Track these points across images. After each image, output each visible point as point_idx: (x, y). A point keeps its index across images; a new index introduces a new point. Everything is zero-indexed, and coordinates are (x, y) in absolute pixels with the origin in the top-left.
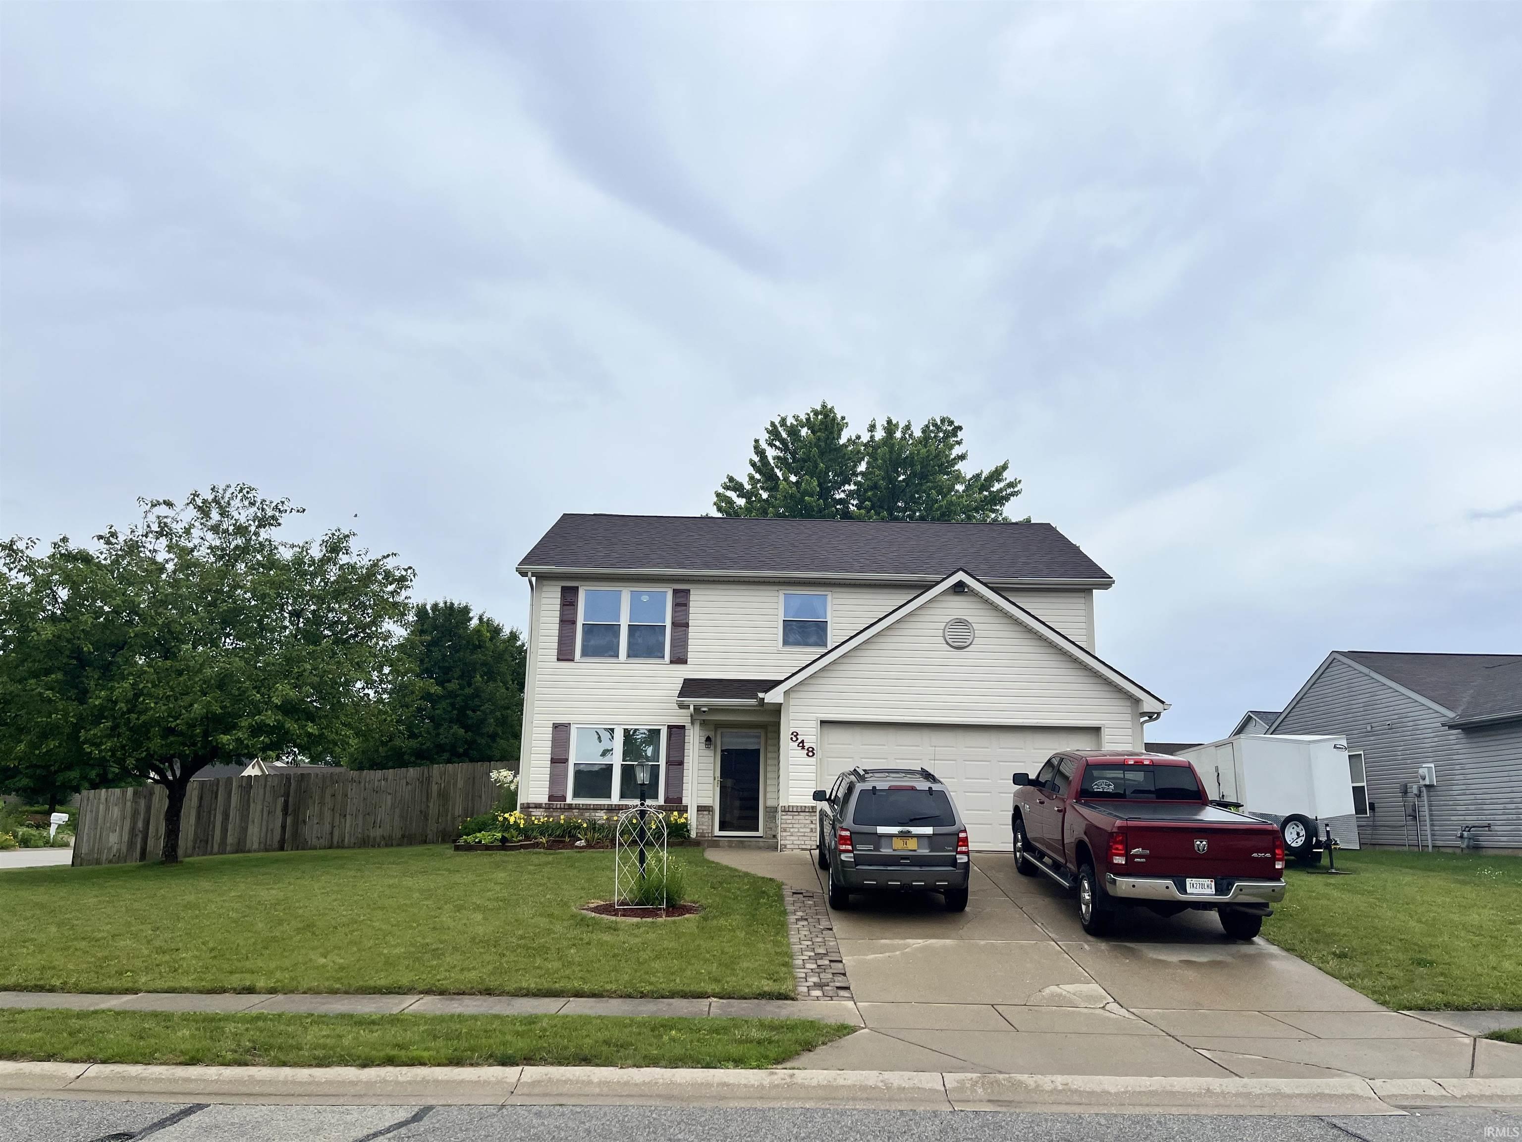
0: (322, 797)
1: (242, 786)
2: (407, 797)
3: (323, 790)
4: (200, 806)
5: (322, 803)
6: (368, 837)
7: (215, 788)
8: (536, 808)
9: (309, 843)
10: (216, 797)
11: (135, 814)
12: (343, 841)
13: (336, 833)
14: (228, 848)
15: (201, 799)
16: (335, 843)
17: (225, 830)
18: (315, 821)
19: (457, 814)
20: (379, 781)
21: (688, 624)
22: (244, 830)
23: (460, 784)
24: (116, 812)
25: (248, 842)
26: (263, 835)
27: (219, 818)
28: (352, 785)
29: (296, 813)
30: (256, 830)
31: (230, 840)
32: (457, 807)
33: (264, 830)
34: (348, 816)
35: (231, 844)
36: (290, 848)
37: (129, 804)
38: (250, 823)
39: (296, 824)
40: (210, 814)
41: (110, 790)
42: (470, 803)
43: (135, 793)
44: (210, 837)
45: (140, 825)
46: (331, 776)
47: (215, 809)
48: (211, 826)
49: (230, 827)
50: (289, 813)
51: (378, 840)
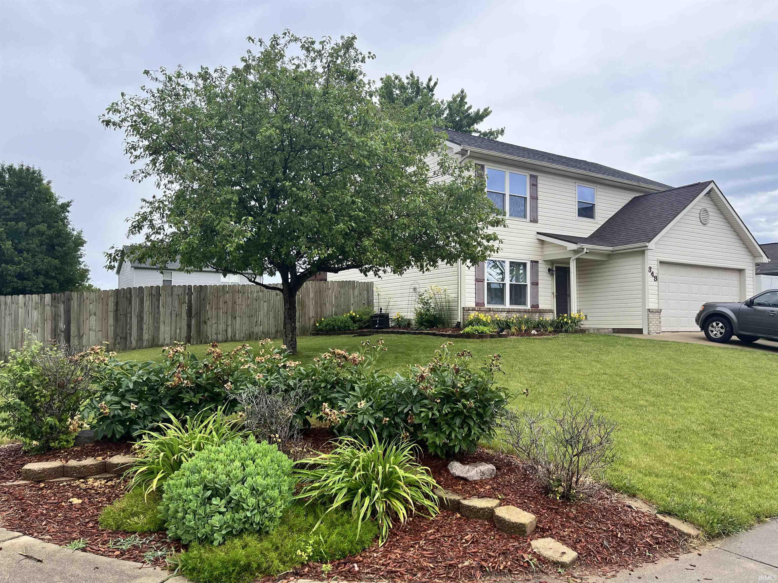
0: (218, 304)
1: (152, 294)
2: (277, 304)
3: (218, 298)
4: (117, 310)
5: (218, 308)
6: (253, 332)
7: (128, 295)
8: (473, 310)
9: (210, 338)
10: (130, 303)
11: (55, 318)
12: (235, 336)
13: (229, 330)
14: (145, 344)
15: (117, 304)
16: (229, 338)
17: (140, 329)
18: (214, 322)
19: (311, 316)
20: (257, 292)
21: (537, 197)
22: (157, 329)
23: (312, 295)
24: (35, 314)
25: (161, 337)
26: (173, 332)
27: (135, 321)
28: (239, 295)
29: (198, 314)
30: (168, 328)
31: (146, 337)
32: (311, 311)
33: (173, 328)
34: (237, 317)
35: (148, 340)
36: (195, 342)
37: (48, 308)
38: (161, 324)
39: (198, 325)
40: (126, 317)
41: (27, 296)
42: (319, 309)
43: (53, 299)
44: (128, 335)
45: (62, 326)
46: (223, 288)
47: (131, 313)
48: (128, 327)
49: (145, 327)
50: (193, 316)
51: (259, 334)
